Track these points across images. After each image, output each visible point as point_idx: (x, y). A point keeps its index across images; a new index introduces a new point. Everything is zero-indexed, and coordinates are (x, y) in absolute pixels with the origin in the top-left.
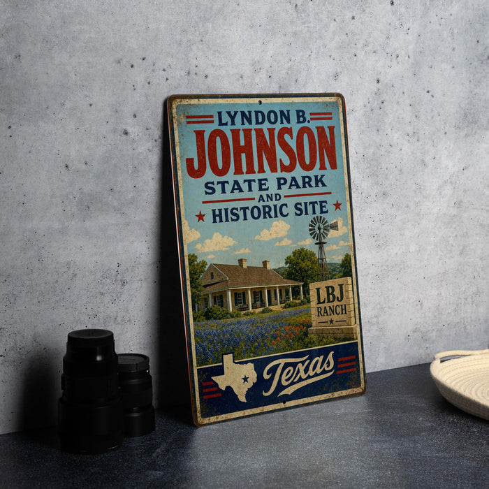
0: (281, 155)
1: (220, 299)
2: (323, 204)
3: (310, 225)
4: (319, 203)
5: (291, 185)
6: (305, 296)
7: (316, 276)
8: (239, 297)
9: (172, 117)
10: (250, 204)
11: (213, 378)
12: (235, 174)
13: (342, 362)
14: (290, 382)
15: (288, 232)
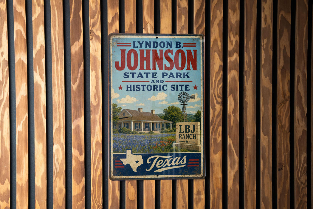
0: (165, 62)
1: (127, 125)
2: (187, 86)
3: (179, 96)
4: (185, 86)
5: (170, 76)
6: (173, 128)
7: (180, 120)
8: (137, 125)
9: (110, 43)
10: (147, 84)
11: (121, 159)
12: (140, 70)
13: (191, 161)
14: (161, 166)
15: (166, 98)
